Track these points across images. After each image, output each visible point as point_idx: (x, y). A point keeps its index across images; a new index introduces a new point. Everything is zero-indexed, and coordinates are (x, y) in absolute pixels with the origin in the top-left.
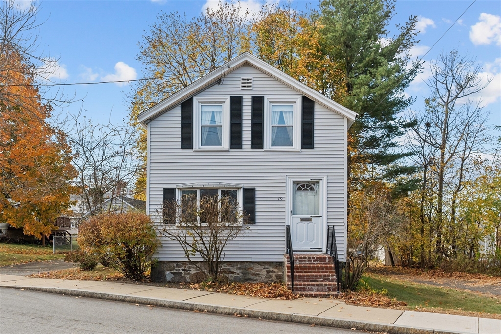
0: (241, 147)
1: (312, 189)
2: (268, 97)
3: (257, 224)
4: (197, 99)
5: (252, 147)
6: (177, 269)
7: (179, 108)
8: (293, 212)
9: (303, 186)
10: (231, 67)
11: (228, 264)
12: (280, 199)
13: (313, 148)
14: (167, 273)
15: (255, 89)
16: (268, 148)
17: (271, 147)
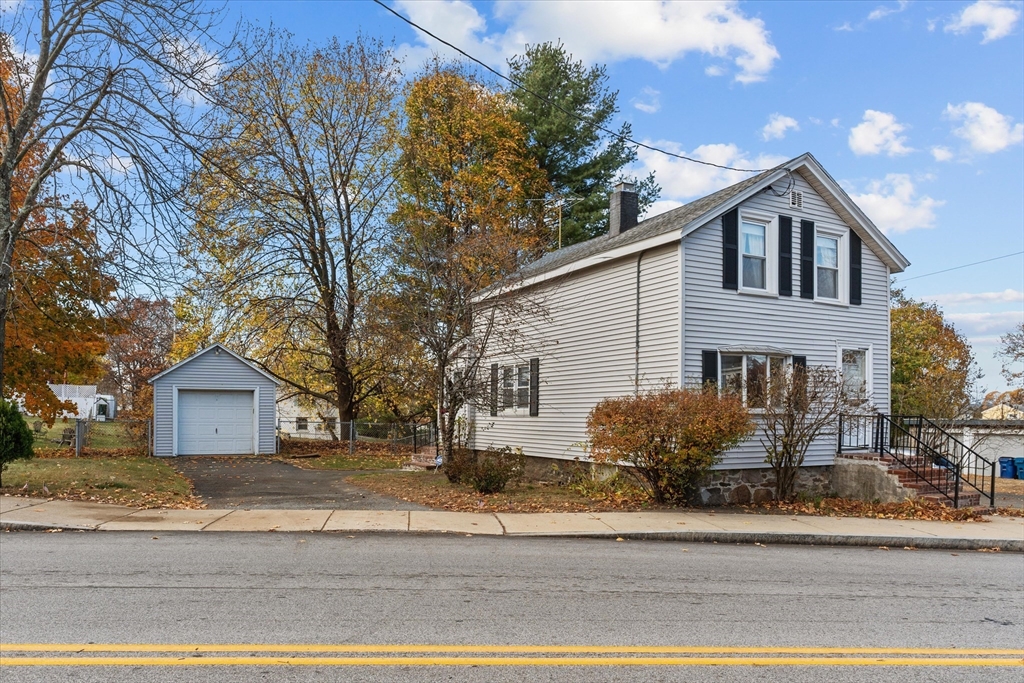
0: (790, 295)
1: (855, 361)
2: (817, 225)
4: (741, 212)
5: (802, 297)
7: (719, 222)
9: (847, 356)
13: (860, 303)
14: (703, 490)
15: (805, 210)
16: (818, 298)
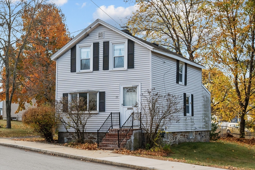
0: (98, 70)
1: (134, 91)
2: (111, 42)
3: (106, 112)
4: (78, 46)
5: (103, 70)
6: (69, 136)
7: (70, 51)
8: (124, 105)
9: (130, 89)
10: (92, 27)
11: (92, 134)
12: (117, 98)
13: (133, 68)
14: (65, 138)
15: (105, 38)
16: (111, 69)
17: (113, 68)
